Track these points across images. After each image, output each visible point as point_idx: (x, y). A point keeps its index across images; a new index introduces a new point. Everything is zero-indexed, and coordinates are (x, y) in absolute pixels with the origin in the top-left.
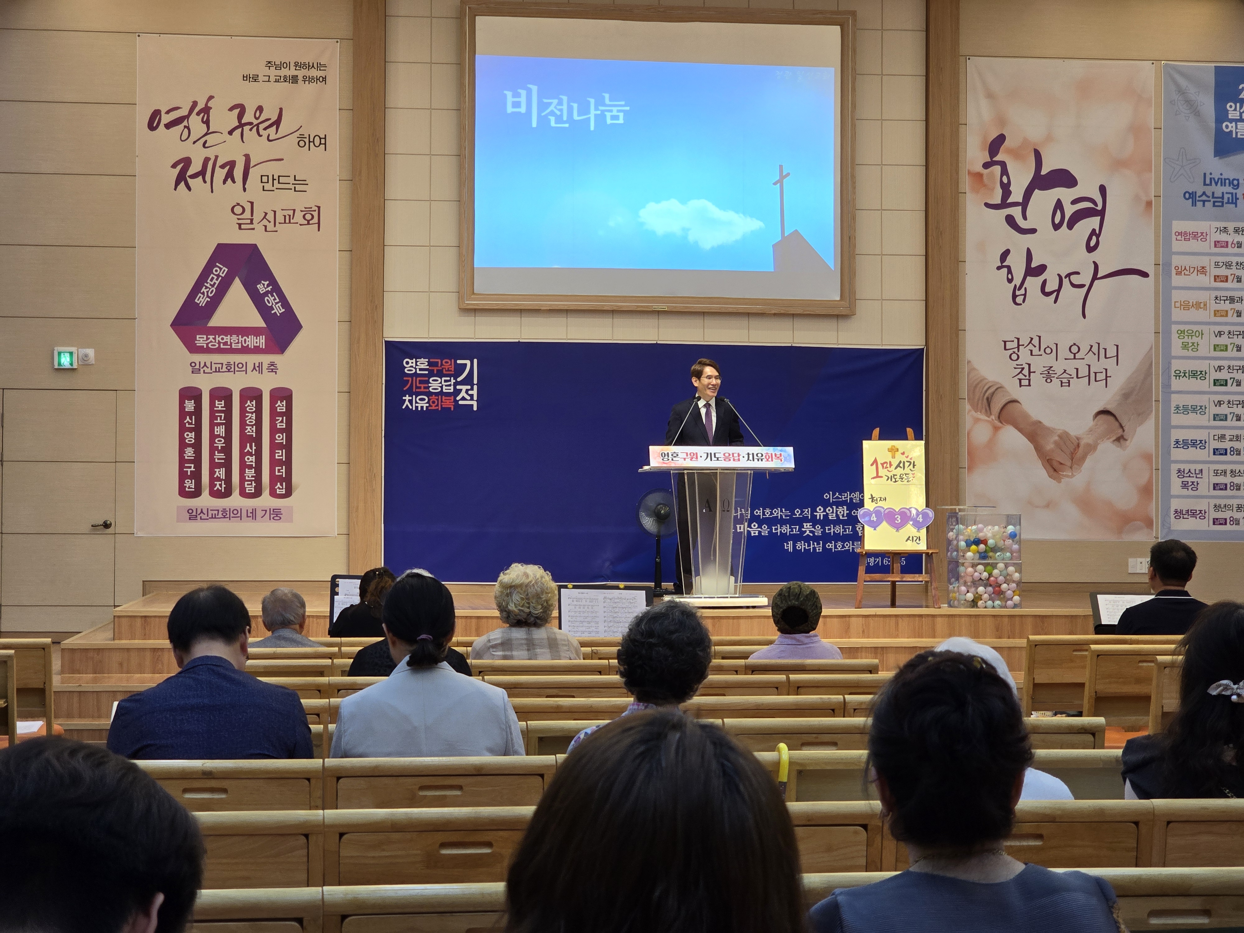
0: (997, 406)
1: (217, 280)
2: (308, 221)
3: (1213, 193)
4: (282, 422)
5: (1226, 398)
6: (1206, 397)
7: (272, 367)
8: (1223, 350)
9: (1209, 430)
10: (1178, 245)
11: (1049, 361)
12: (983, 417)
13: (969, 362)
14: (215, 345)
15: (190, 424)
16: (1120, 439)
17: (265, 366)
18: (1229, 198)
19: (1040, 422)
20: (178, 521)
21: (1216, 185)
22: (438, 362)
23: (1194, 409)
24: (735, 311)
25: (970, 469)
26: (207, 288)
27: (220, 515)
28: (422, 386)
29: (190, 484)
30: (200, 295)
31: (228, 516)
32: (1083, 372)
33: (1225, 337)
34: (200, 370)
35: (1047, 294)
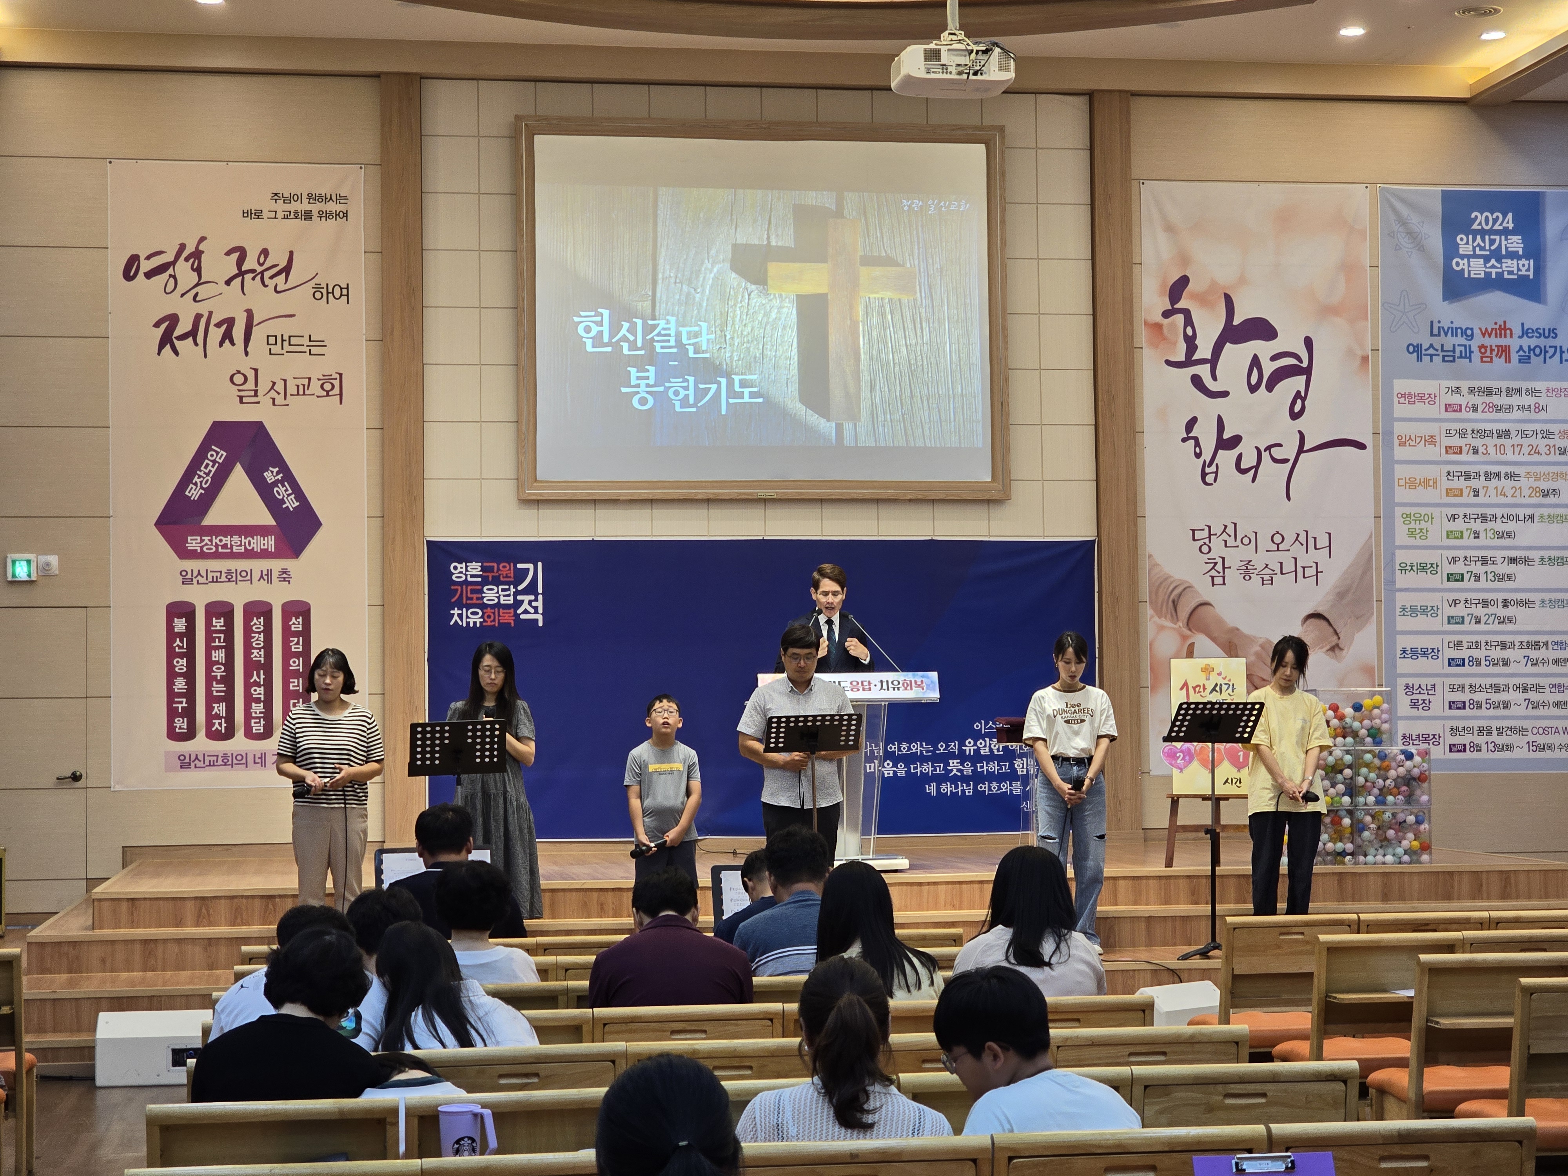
0: (1184, 612)
1: (213, 466)
2: (328, 392)
3: (1442, 346)
4: (298, 643)
5: (1462, 596)
6: (1439, 595)
7: (285, 575)
8: (1457, 538)
9: (1443, 636)
10: (1400, 410)
11: (1247, 552)
12: (1168, 624)
13: (1150, 556)
14: (211, 549)
15: (180, 647)
16: (1335, 648)
17: (275, 574)
18: (1461, 352)
19: (1238, 629)
20: (166, 771)
21: (1446, 334)
22: (493, 567)
23: (1424, 611)
24: (860, 497)
25: (1154, 688)
26: (200, 477)
27: (220, 762)
28: (475, 596)
29: (181, 724)
30: (191, 485)
31: (230, 762)
32: (1289, 566)
33: (1460, 521)
34: (192, 580)
35: (1244, 472)
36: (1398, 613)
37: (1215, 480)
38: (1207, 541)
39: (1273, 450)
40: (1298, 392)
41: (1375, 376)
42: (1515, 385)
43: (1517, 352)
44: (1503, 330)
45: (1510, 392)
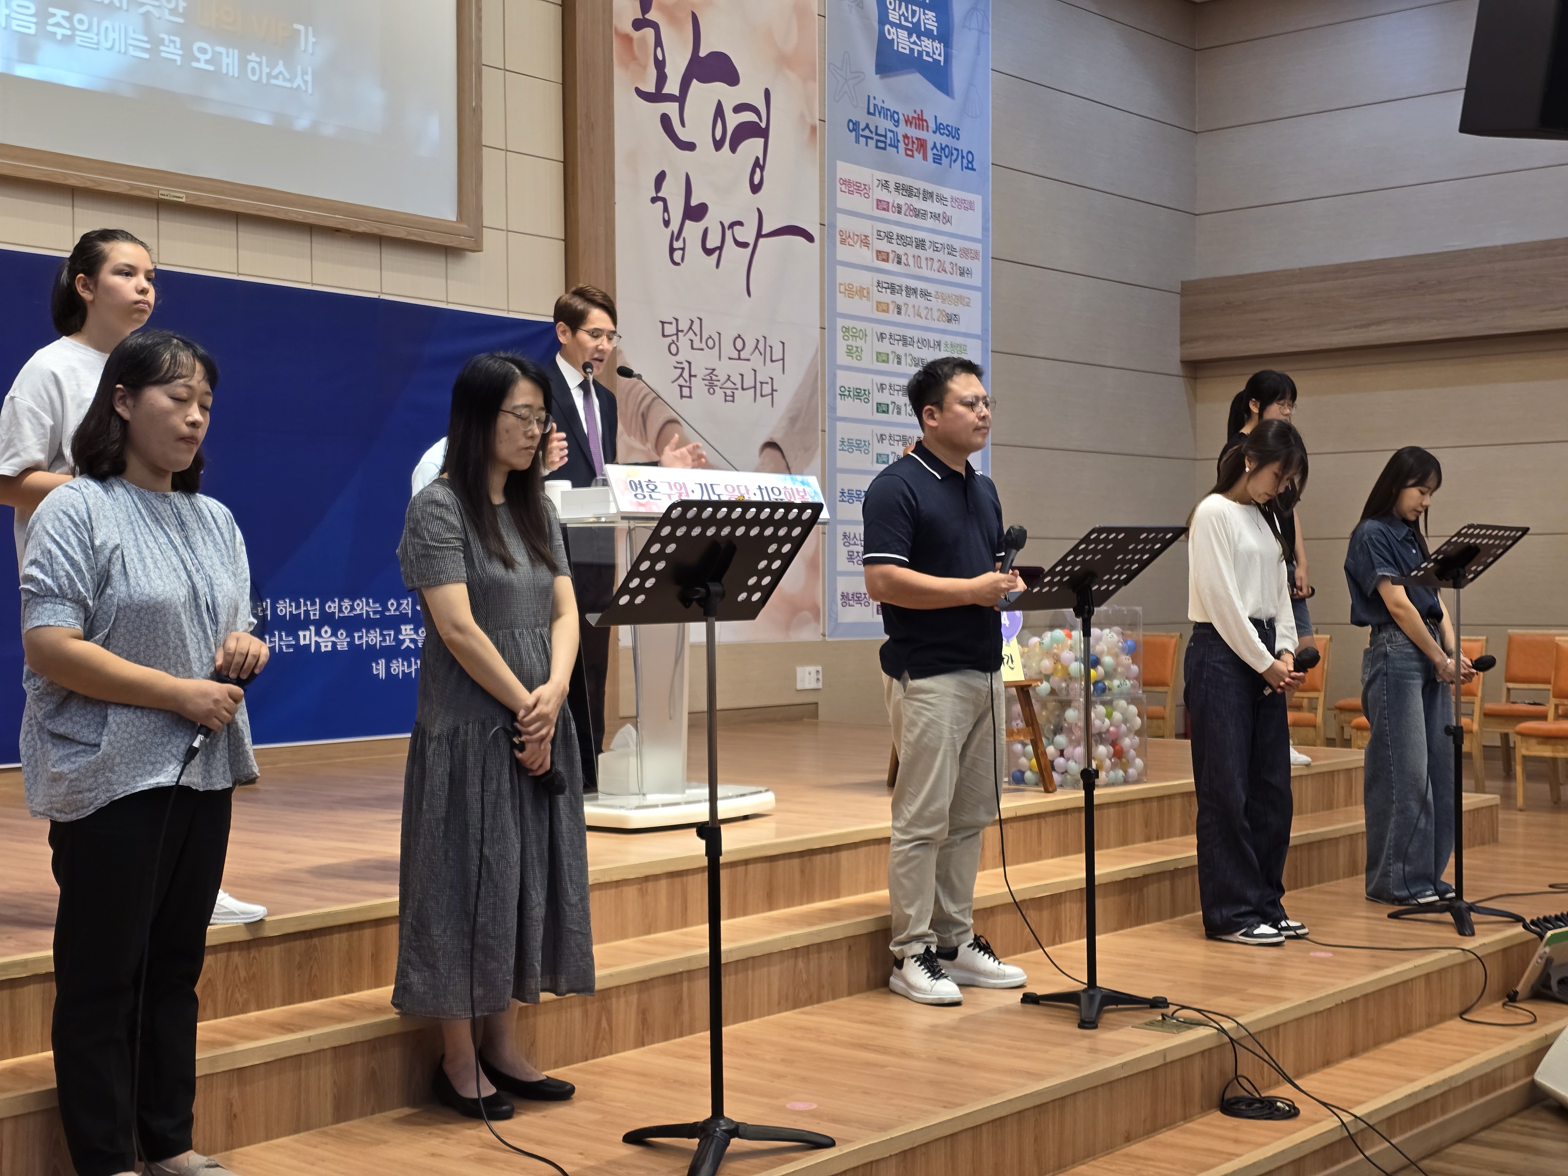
0: (653, 430)
3: (876, 128)
5: (887, 431)
6: (869, 428)
8: (884, 361)
11: (711, 359)
12: (637, 444)
13: (620, 352)
18: (891, 139)
21: (879, 116)
23: (858, 445)
32: (749, 380)
33: (887, 342)
35: (709, 252)
36: (838, 447)
37: (683, 260)
38: (674, 338)
39: (736, 228)
40: (757, 159)
41: (822, 153)
42: (930, 187)
43: (932, 149)
44: (919, 121)
45: (928, 196)
